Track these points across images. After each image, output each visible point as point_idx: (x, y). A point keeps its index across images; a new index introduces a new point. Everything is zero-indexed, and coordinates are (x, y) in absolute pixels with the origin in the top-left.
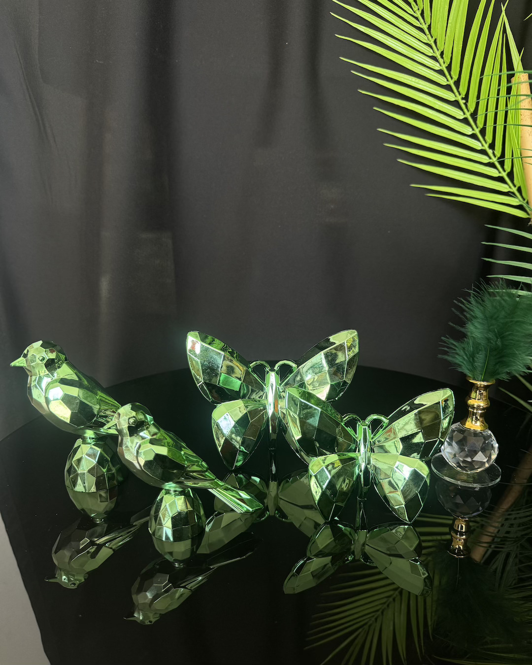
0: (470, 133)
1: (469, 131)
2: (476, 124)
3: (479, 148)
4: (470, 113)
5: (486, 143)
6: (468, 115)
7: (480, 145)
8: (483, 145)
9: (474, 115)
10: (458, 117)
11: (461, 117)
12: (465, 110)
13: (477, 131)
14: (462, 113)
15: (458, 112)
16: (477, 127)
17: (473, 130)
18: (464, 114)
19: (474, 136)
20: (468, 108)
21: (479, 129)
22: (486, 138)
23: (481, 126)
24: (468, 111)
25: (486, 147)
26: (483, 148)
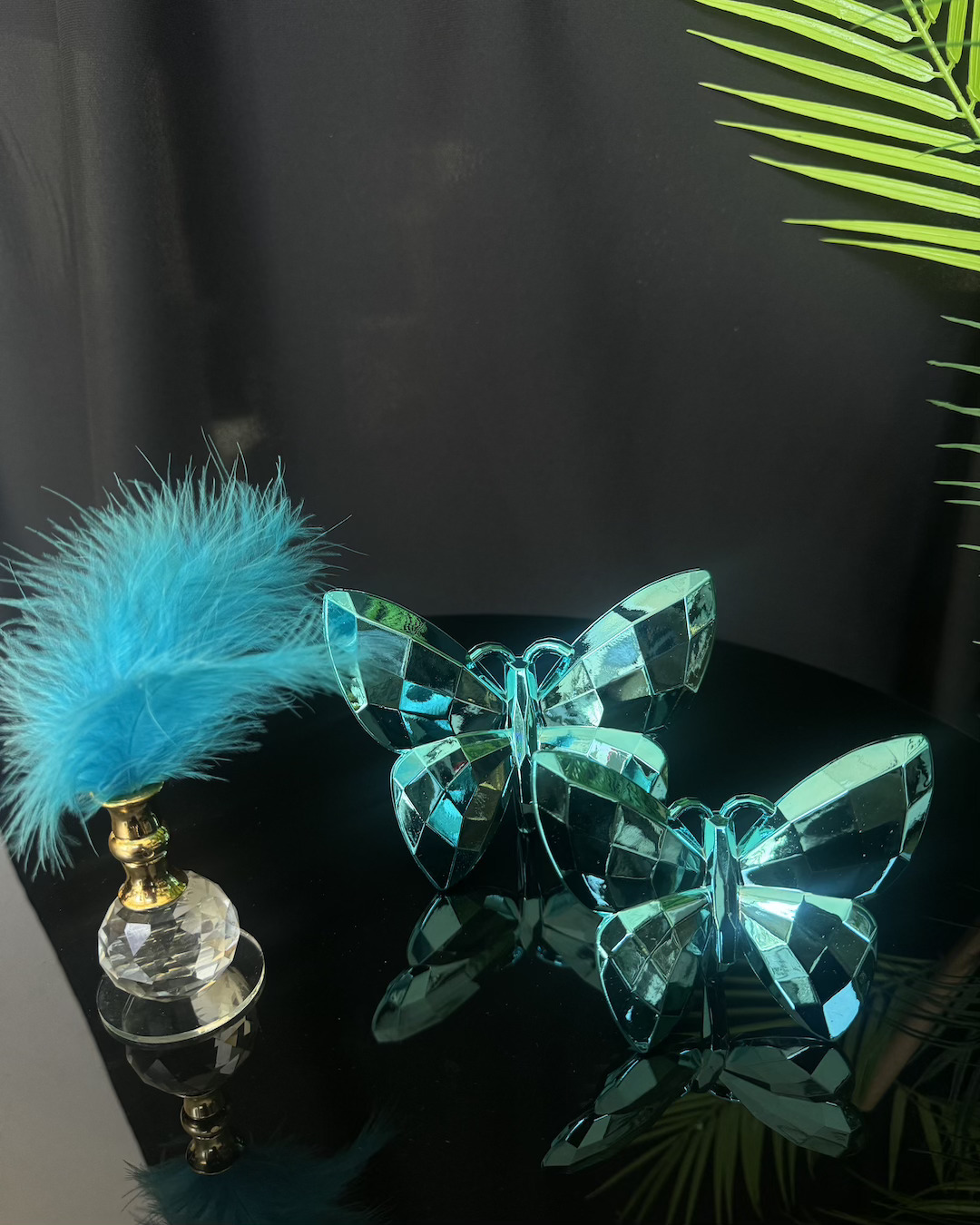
0: (927, 78)
1: (924, 72)
2: (943, 52)
3: (951, 117)
4: (928, 24)
5: (968, 102)
6: (923, 30)
7: (954, 108)
8: (959, 109)
9: (939, 30)
10: (896, 38)
11: (906, 38)
12: (917, 19)
13: (946, 72)
14: (908, 28)
15: (898, 25)
16: (947, 63)
17: (936, 69)
18: (914, 28)
19: (937, 87)
20: (925, 12)
21: (952, 65)
22: (969, 88)
23: (955, 56)
24: (924, 20)
25: (968, 111)
26: (961, 115)
